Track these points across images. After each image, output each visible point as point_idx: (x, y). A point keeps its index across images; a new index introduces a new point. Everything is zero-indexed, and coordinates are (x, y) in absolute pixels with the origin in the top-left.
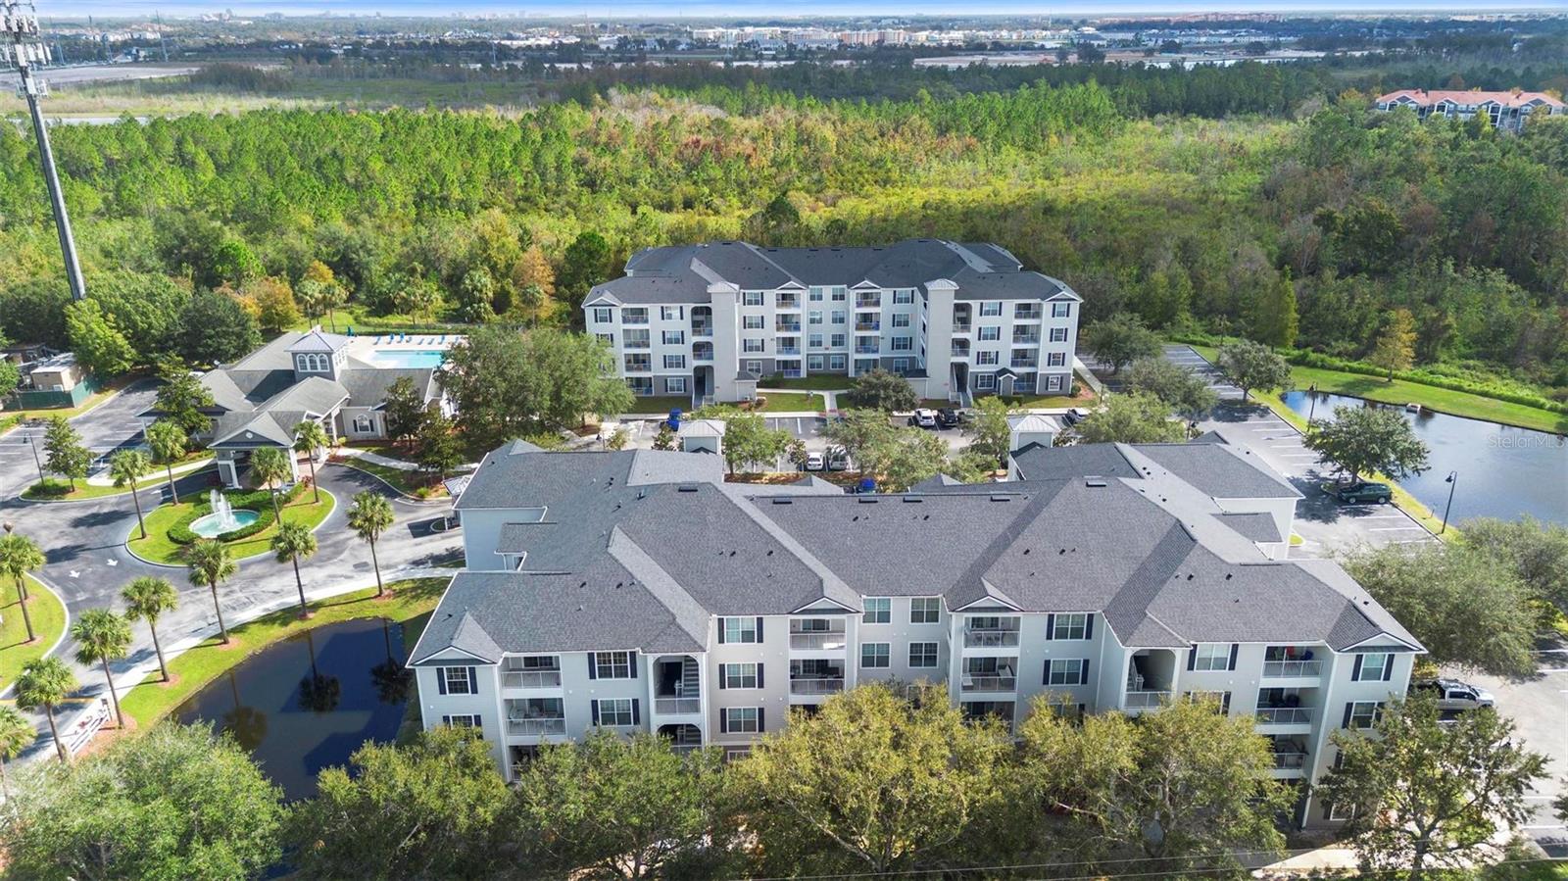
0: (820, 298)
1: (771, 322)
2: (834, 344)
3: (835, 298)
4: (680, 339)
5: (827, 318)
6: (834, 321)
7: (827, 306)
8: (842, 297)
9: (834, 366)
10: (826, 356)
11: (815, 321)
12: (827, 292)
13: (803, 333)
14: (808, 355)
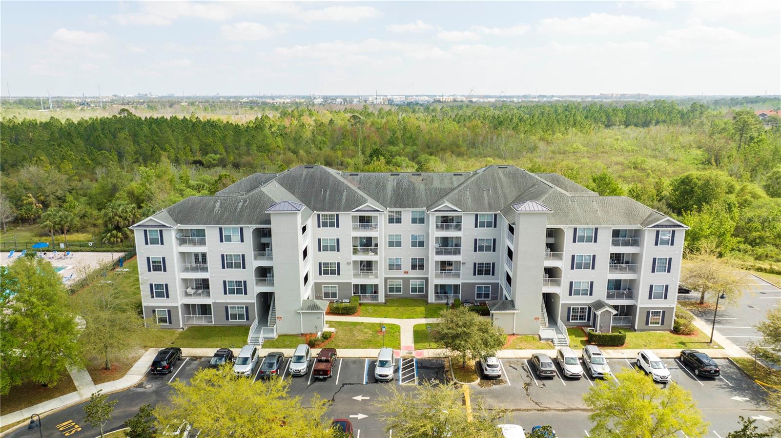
0: (399, 221)
1: (347, 246)
2: (414, 267)
3: (414, 221)
4: (242, 263)
5: (406, 241)
6: (414, 244)
7: (406, 229)
8: (422, 221)
9: (414, 290)
10: (406, 280)
11: (395, 243)
12: (407, 215)
13: (381, 257)
14: (386, 279)
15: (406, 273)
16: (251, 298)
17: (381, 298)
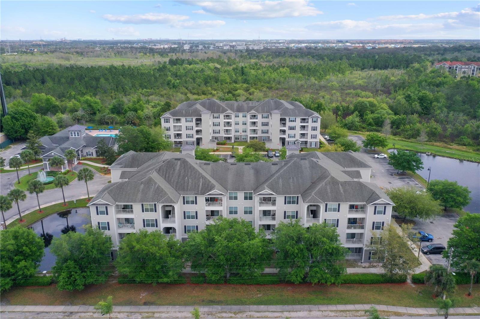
0: (238, 117)
1: (222, 124)
2: (243, 132)
3: (243, 117)
4: (192, 129)
5: (241, 123)
6: (243, 124)
7: (241, 119)
8: (246, 116)
9: (243, 139)
10: (241, 136)
11: (237, 124)
12: (241, 115)
13: (232, 128)
14: (234, 135)
15: (241, 133)
16: (194, 139)
17: (233, 141)
